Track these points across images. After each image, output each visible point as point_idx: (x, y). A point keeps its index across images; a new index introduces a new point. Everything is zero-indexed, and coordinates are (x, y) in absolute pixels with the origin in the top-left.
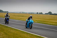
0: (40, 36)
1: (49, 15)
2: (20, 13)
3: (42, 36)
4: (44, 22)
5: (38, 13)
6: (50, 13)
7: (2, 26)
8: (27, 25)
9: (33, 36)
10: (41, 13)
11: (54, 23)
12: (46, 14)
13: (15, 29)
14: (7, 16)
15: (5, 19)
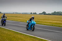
1: (43, 15)
2: (13, 13)
3: (36, 37)
5: (31, 13)
6: (44, 13)
8: (28, 27)
9: (26, 37)
10: (35, 13)
11: (48, 23)
12: (40, 14)
13: (8, 30)
15: (2, 20)
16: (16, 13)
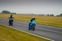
0: (51, 40)
2: (29, 15)
4: (55, 25)
5: (48, 15)
7: (9, 29)
14: (11, 17)
16: (32, 14)
